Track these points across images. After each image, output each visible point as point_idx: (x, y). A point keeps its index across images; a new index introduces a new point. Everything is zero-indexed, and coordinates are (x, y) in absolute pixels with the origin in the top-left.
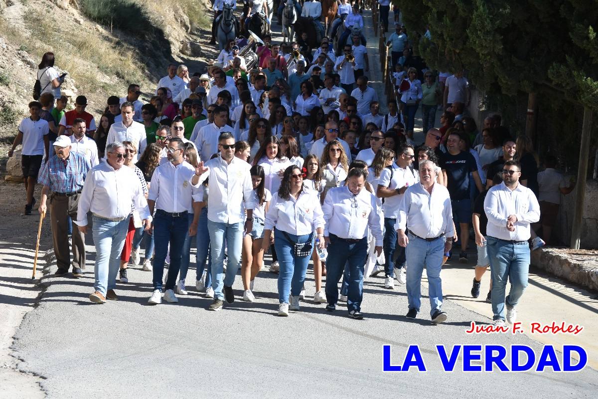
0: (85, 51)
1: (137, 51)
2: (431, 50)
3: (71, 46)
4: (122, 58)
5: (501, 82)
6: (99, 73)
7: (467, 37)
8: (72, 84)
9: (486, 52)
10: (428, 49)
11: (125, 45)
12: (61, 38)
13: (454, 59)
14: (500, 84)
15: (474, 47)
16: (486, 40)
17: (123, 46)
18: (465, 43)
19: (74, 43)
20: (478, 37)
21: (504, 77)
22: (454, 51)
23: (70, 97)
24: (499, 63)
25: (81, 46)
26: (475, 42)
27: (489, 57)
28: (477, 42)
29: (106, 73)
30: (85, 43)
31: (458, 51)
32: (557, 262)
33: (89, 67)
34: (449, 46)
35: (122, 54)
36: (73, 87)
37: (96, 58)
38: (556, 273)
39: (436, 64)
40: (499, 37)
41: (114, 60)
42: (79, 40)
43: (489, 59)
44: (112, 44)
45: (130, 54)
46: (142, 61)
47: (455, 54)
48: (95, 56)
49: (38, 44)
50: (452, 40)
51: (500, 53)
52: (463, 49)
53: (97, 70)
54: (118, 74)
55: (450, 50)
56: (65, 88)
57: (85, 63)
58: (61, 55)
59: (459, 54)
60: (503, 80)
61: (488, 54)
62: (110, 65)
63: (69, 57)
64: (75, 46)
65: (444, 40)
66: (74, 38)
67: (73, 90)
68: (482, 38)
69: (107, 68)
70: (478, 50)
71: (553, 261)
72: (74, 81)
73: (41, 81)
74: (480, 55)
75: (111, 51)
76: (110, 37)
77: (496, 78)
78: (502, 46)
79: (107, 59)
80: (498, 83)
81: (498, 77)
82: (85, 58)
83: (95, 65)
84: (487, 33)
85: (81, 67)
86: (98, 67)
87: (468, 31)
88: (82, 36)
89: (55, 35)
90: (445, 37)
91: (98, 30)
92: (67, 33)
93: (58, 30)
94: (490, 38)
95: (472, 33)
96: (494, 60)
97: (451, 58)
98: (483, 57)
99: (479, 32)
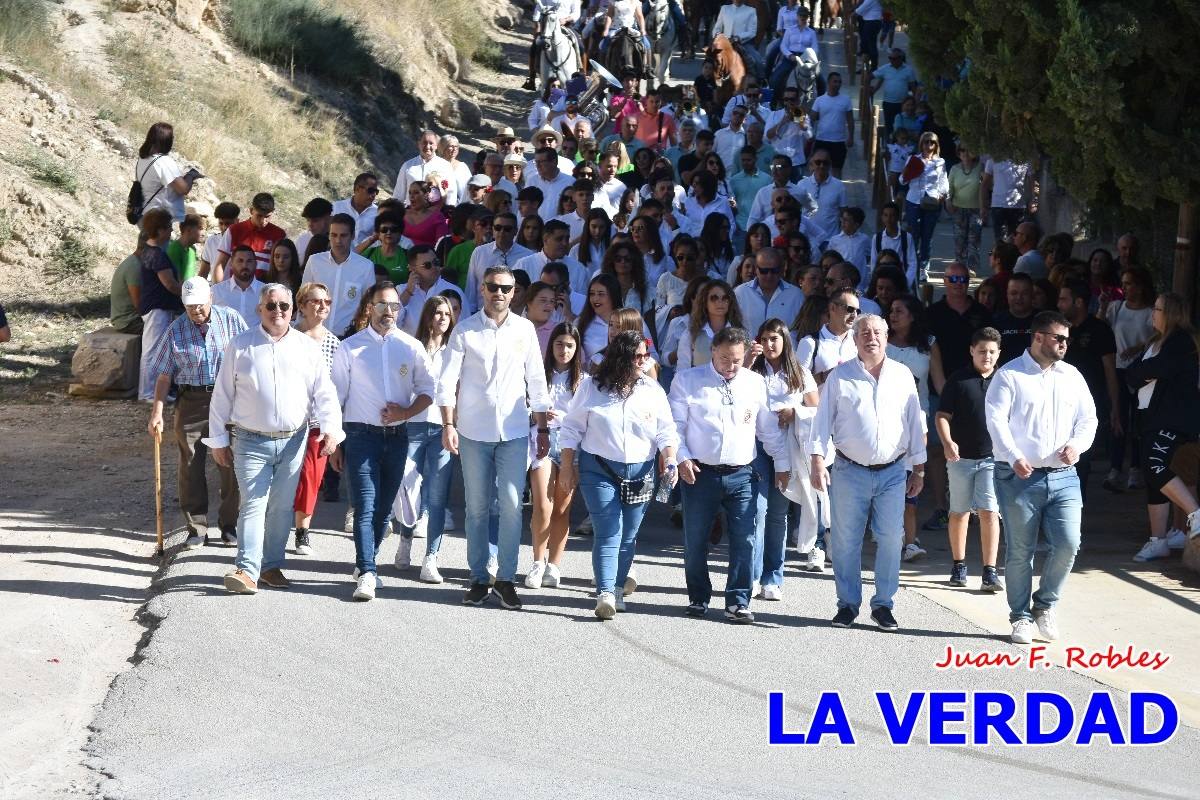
0: (236, 120)
1: (346, 119)
2: (971, 114)
3: (207, 109)
4: (316, 134)
5: (1122, 181)
6: (267, 166)
7: (1048, 86)
8: (209, 189)
9: (1088, 118)
10: (964, 111)
11: (322, 106)
12: (185, 93)
13: (1020, 132)
14: (1118, 184)
15: (1062, 108)
16: (1087, 91)
17: (316, 108)
18: (1042, 99)
19: (212, 103)
20: (1071, 85)
21: (1128, 170)
22: (1021, 116)
23: (205, 217)
24: (1116, 142)
25: (228, 109)
26: (1064, 97)
27: (1095, 128)
28: (1069, 97)
29: (282, 166)
30: (236, 103)
31: (1028, 116)
33: (245, 153)
34: (1008, 105)
35: (314, 125)
36: (212, 197)
37: (260, 134)
39: (982, 141)
40: (1116, 86)
41: (296, 140)
42: (222, 96)
43: (1095, 132)
44: (293, 106)
45: (331, 125)
46: (356, 138)
47: (1022, 123)
48: (257, 131)
49: (137, 105)
50: (1015, 91)
51: (1119, 119)
52: (1037, 112)
53: (261, 159)
54: (306, 168)
55: (1012, 114)
56: (193, 199)
57: (238, 145)
58: (186, 130)
59: (1030, 122)
60: (1124, 177)
61: (1092, 122)
62: (290, 150)
63: (202, 133)
64: (215, 108)
65: (997, 90)
66: (213, 93)
67: (210, 202)
68: (1079, 86)
69: (283, 155)
70: (1072, 113)
72: (214, 184)
73: (143, 184)
74: (1076, 122)
75: (292, 119)
76: (290, 89)
77: (1110, 172)
78: (1123, 105)
79: (282, 137)
80: (1113, 183)
81: (1114, 169)
82: (236, 134)
83: (253, 148)
84: (1091, 77)
85: (228, 154)
86: (265, 154)
87: (1049, 73)
88: (229, 87)
89: (172, 86)
90: (1000, 86)
91: (263, 76)
92: (198, 83)
93: (179, 77)
94: (1097, 87)
95: (1059, 79)
96: (1105, 134)
97: (1014, 130)
98: (1082, 127)
99: (1073, 76)
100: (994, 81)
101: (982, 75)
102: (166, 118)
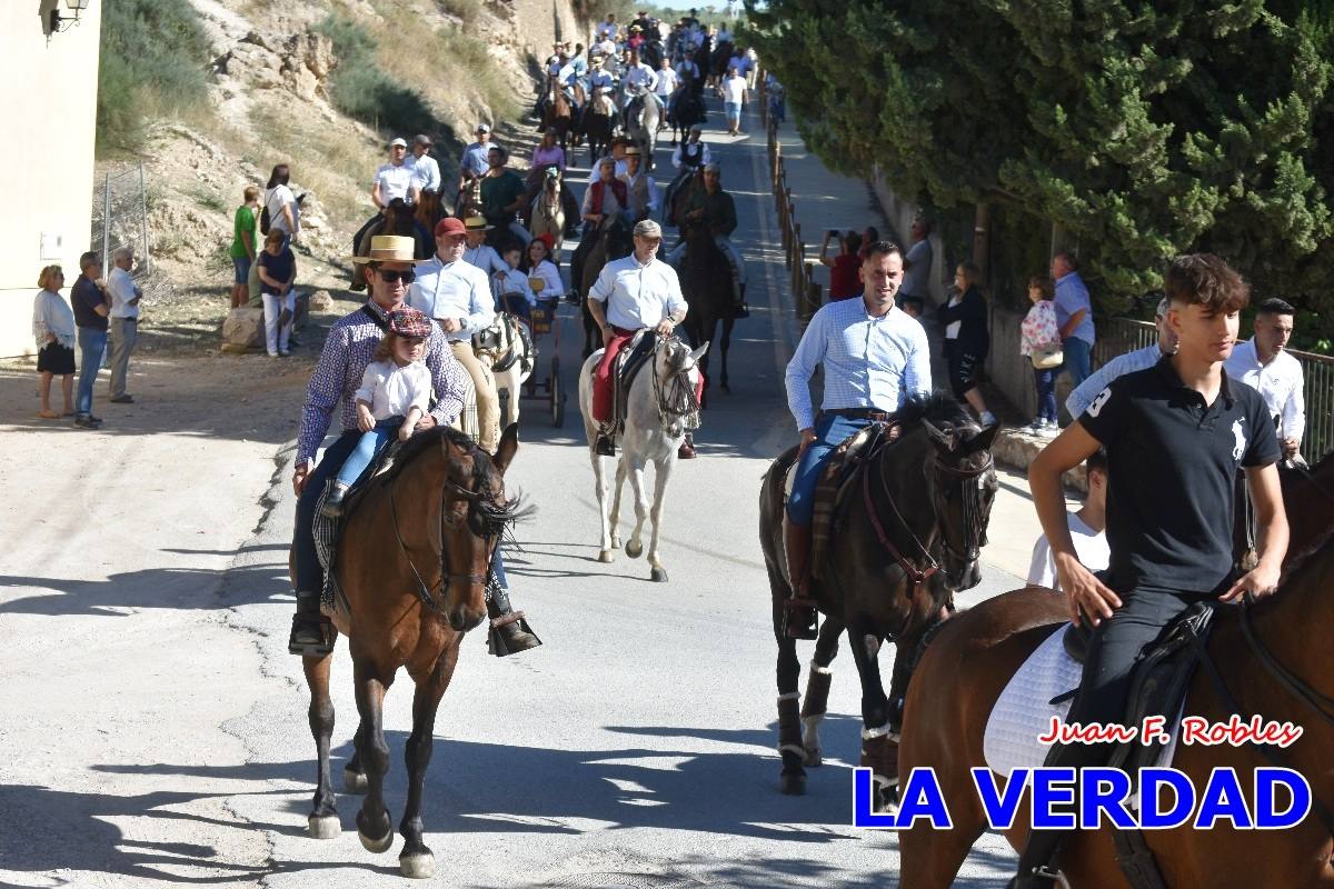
0: (337, 161)
3: (318, 154)
5: (933, 189)
7: (881, 125)
8: (319, 208)
9: (908, 146)
12: (303, 143)
13: (862, 156)
14: (930, 191)
15: (891, 140)
16: (907, 128)
18: (877, 134)
19: (322, 149)
20: (897, 124)
21: (936, 181)
22: (864, 146)
23: (318, 227)
24: (928, 162)
25: (333, 154)
26: (892, 132)
27: (913, 153)
28: (895, 132)
30: (338, 149)
31: (868, 145)
32: (1019, 448)
33: (345, 184)
34: (854, 138)
36: (321, 214)
37: (355, 170)
38: (1017, 463)
40: (927, 124)
42: (329, 144)
43: (913, 156)
44: (378, 150)
48: (353, 168)
49: (270, 152)
50: (858, 129)
51: (930, 147)
52: (875, 143)
53: (356, 187)
57: (339, 177)
59: (869, 149)
60: (935, 186)
61: (912, 149)
63: (315, 170)
64: (324, 153)
65: (848, 131)
66: (323, 143)
67: (320, 217)
68: (902, 125)
70: (897, 143)
71: (1012, 448)
72: (323, 205)
73: (270, 207)
74: (901, 150)
75: (377, 159)
76: (376, 138)
77: (925, 183)
78: (931, 137)
79: (371, 172)
80: (927, 190)
81: (927, 181)
82: (337, 170)
83: (350, 180)
84: (910, 118)
85: (332, 183)
86: (358, 184)
87: (881, 116)
88: (334, 139)
89: (294, 139)
90: (849, 125)
91: (357, 130)
92: (312, 136)
93: (299, 132)
94: (913, 125)
95: (887, 119)
96: (919, 157)
97: (858, 156)
98: (905, 152)
99: (897, 118)
100: (844, 123)
101: (836, 119)
102: (288, 159)
